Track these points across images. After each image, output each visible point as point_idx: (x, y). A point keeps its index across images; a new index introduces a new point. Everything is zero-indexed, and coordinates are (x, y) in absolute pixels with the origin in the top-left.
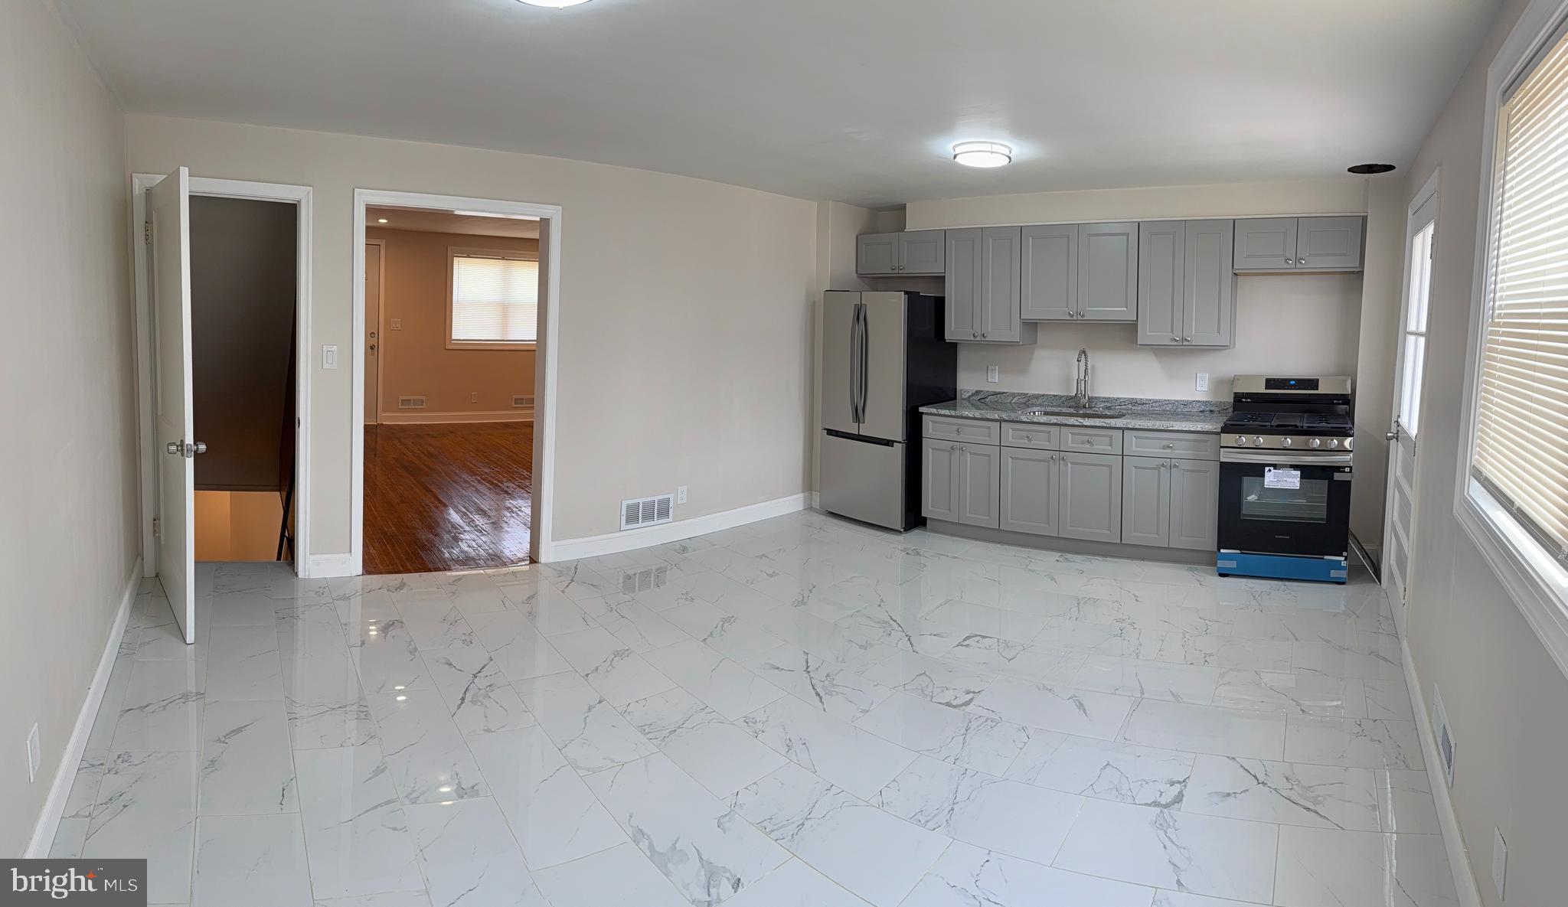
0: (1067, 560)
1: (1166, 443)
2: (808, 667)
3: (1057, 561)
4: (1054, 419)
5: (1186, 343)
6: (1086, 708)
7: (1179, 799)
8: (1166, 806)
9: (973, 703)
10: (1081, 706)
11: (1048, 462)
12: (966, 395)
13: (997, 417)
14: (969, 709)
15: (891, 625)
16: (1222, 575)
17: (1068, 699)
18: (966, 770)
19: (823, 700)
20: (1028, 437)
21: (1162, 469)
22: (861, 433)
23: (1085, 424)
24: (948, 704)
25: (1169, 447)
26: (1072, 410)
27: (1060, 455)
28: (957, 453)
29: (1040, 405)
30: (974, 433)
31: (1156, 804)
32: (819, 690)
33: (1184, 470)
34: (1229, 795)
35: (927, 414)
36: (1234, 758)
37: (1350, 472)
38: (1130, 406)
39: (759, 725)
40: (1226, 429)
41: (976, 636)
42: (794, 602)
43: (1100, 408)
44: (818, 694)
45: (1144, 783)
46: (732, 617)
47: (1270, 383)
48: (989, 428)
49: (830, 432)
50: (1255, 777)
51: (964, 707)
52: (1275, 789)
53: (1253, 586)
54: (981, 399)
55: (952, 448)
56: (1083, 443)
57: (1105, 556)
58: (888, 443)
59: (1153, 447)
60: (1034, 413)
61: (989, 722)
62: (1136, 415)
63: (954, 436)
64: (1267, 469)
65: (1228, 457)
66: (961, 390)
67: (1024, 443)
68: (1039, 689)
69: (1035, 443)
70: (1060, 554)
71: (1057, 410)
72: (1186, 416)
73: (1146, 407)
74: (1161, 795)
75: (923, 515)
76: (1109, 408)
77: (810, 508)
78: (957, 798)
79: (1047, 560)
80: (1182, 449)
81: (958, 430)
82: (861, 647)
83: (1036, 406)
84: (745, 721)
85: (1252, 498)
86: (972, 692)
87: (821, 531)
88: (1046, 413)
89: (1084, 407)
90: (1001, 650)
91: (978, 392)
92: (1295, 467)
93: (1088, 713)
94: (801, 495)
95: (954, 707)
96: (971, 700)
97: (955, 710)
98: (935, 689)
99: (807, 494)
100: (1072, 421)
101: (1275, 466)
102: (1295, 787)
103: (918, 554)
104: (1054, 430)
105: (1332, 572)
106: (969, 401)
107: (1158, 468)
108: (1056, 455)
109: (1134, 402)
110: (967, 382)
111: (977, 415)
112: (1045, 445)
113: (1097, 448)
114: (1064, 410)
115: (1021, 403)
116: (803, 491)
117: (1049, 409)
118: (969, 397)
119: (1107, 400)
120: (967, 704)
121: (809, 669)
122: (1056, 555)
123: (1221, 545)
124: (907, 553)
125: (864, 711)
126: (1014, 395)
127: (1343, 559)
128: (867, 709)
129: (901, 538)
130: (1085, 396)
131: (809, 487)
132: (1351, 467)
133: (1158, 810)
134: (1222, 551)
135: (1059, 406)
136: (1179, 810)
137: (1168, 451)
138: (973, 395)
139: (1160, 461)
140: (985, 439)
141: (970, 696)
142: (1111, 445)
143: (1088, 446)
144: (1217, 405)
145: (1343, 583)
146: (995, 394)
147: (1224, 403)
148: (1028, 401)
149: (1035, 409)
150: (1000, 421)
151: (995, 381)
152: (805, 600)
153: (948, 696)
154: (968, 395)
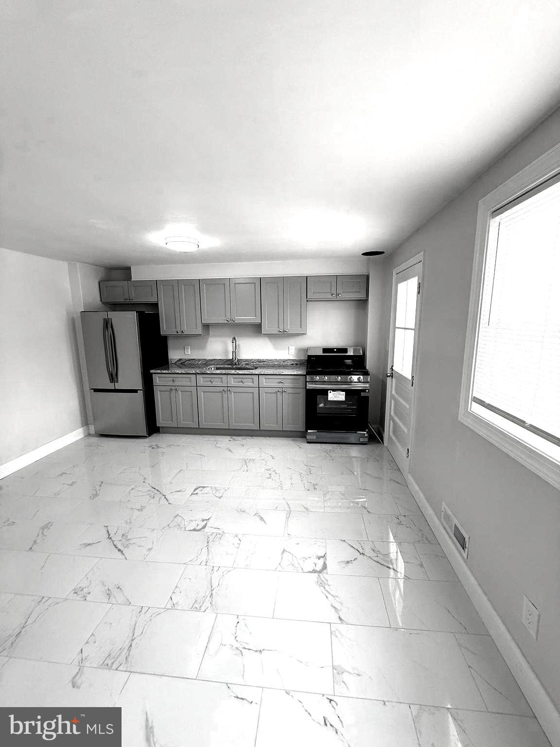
0: (234, 440)
1: (280, 380)
2: (109, 535)
3: (230, 441)
4: (224, 372)
5: (285, 333)
6: (264, 519)
7: (325, 567)
8: (320, 572)
9: (207, 526)
10: (262, 519)
11: (222, 392)
12: (173, 362)
13: (194, 372)
14: (206, 530)
15: (153, 492)
16: (309, 443)
17: (254, 515)
18: (213, 567)
19: (124, 552)
20: (211, 381)
21: (278, 393)
22: (116, 388)
23: (240, 373)
24: (195, 530)
25: (281, 382)
26: (230, 366)
27: (227, 389)
28: (174, 391)
29: (213, 364)
30: (182, 381)
31: (314, 571)
32: (120, 547)
33: (289, 393)
34: (348, 562)
35: (155, 373)
36: (344, 541)
37: (369, 392)
38: (258, 363)
39: (86, 590)
40: (308, 373)
41: (200, 487)
42: (91, 496)
43: (243, 364)
44: (119, 550)
45: (304, 559)
46: (49, 523)
47: (325, 350)
48: (190, 378)
49: (96, 390)
50: (358, 550)
51: (203, 529)
52: (370, 557)
53: (324, 447)
54: (182, 363)
55: (171, 390)
56: (239, 382)
57: (252, 436)
58: (135, 391)
59: (273, 383)
60: (211, 369)
61: (218, 535)
62: (261, 367)
63: (171, 383)
64: (329, 391)
65: (310, 386)
66: (171, 359)
67: (209, 384)
68: (239, 512)
69: (214, 384)
70: (230, 437)
71: (222, 366)
72: (285, 367)
73: (265, 363)
74: (316, 566)
75: (157, 426)
76: (247, 364)
77: (89, 435)
78: (213, 586)
79: (224, 441)
80: (288, 383)
81: (173, 380)
82: (139, 510)
83: (211, 365)
84: (75, 593)
85: (321, 405)
86: (205, 520)
87: (99, 447)
88: (217, 369)
89: (236, 364)
90: (214, 493)
91: (180, 360)
92: (343, 390)
93: (266, 522)
94: (82, 429)
95: (198, 531)
96: (206, 524)
97: (199, 532)
98: (186, 523)
99: (85, 427)
100: (233, 372)
101: (334, 390)
102: (378, 555)
103: (158, 447)
104: (224, 377)
105: (361, 439)
106: (176, 365)
107: (276, 393)
108: (225, 389)
109: (259, 361)
110: (174, 355)
111: (183, 372)
112: (220, 384)
113: (246, 384)
114: (226, 366)
115: (203, 364)
116: (83, 426)
117: (218, 366)
118: (176, 362)
119: (246, 360)
120: (204, 527)
121: (111, 536)
122: (229, 438)
123: (308, 428)
124: (153, 448)
125: (150, 550)
126: (199, 360)
127: (366, 433)
128: (151, 547)
129: (147, 440)
130: (236, 359)
131: (85, 423)
132: (369, 390)
133: (316, 575)
134: (309, 431)
135: (222, 364)
136: (327, 573)
137: (281, 384)
138: (178, 361)
139: (277, 389)
140: (189, 384)
141: (205, 522)
142: (253, 383)
143: (241, 383)
144: (299, 361)
145: (366, 444)
146: (189, 360)
147: (302, 360)
148: (207, 363)
149: (211, 367)
150: (196, 374)
151: (190, 354)
152: (98, 493)
153: (193, 526)
154: (175, 361)
